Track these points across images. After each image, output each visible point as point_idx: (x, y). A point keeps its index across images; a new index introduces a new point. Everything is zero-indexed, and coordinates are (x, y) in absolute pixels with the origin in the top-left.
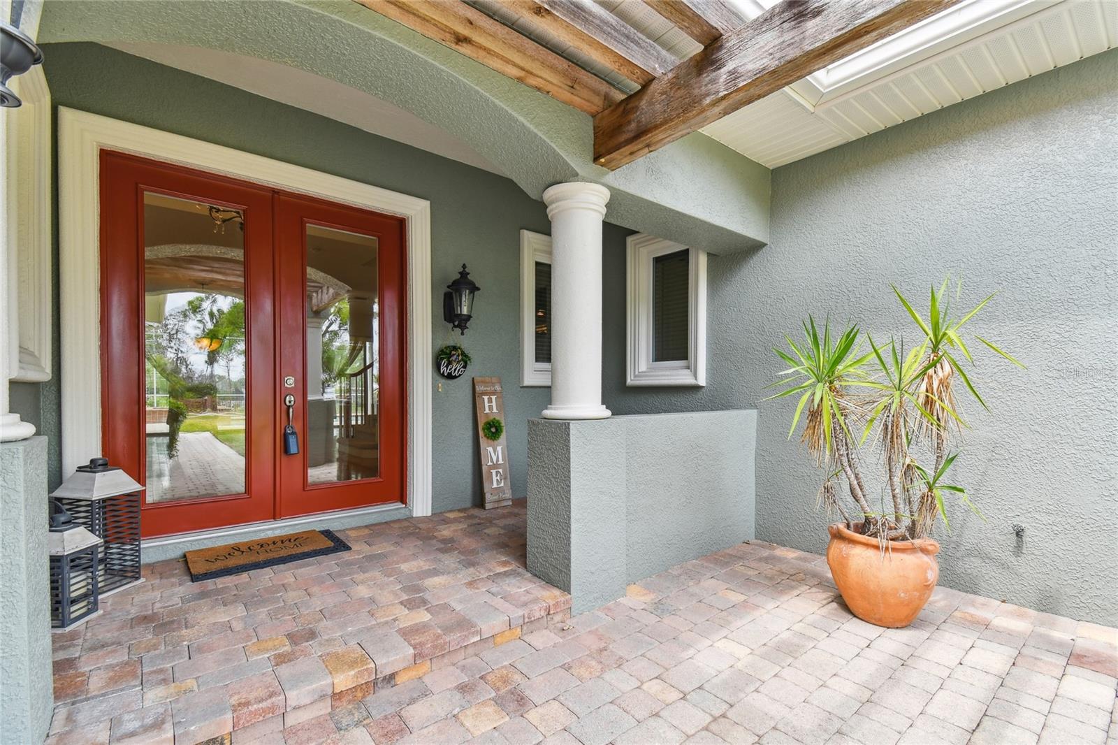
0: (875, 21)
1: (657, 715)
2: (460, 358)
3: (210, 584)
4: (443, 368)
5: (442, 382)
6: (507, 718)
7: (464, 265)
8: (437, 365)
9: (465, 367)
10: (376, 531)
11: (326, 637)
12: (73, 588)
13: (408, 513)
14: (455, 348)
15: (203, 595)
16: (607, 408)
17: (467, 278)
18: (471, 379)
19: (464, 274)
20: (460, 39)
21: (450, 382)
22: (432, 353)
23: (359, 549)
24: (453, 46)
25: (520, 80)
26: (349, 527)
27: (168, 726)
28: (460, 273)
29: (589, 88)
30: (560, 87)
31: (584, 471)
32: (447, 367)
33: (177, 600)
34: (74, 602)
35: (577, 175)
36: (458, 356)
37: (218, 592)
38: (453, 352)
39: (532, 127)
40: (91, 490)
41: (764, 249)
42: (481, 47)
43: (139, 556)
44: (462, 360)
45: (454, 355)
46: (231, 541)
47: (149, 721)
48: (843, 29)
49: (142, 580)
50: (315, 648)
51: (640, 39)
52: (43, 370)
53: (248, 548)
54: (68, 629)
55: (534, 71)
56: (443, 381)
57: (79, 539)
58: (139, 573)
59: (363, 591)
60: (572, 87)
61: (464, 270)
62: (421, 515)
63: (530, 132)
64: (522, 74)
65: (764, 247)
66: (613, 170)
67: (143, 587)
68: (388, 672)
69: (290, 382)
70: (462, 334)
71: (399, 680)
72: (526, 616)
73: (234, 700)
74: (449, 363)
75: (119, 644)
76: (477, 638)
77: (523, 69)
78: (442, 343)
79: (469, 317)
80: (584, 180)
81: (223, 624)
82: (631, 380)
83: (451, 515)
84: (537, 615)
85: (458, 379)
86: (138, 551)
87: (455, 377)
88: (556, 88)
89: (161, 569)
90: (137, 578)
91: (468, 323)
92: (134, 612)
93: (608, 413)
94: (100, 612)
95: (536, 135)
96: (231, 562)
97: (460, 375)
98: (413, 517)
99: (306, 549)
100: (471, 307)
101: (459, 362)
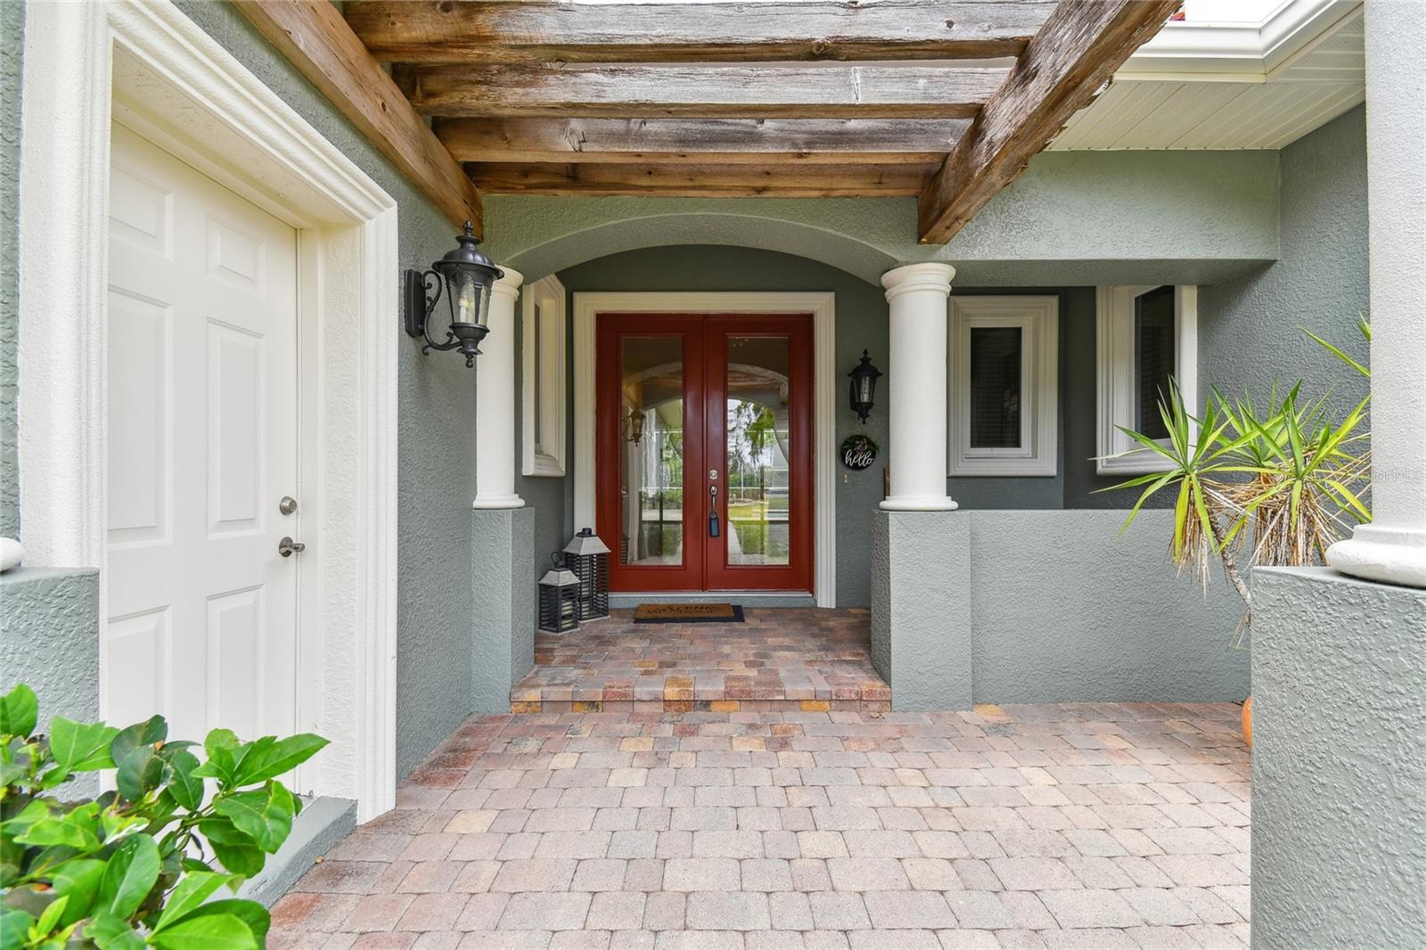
0: (1074, 73)
1: (885, 787)
2: (866, 447)
3: (642, 626)
4: (848, 459)
5: (847, 476)
6: (764, 750)
7: (866, 351)
8: (841, 455)
9: (873, 456)
10: (776, 613)
11: (680, 668)
12: (563, 609)
13: (813, 602)
14: (860, 438)
15: (634, 631)
16: (953, 500)
17: (868, 363)
18: (882, 470)
19: (865, 360)
20: (760, 190)
21: (857, 473)
22: (836, 446)
23: (751, 622)
24: (758, 196)
25: (826, 196)
26: (759, 606)
27: (572, 686)
28: (861, 360)
29: (900, 175)
30: (864, 189)
31: (908, 565)
32: (852, 457)
33: (619, 631)
34: (564, 618)
35: (897, 262)
36: (864, 445)
37: (643, 631)
38: (858, 442)
39: (839, 234)
40: (580, 549)
41: (1272, 268)
42: (777, 189)
43: (607, 603)
44: (869, 449)
45: (858, 445)
46: (670, 602)
47: (566, 682)
48: (1048, 89)
49: (609, 616)
50: (669, 673)
51: (923, 125)
52: (560, 469)
53: (679, 608)
54: (559, 634)
55: (834, 187)
56: (850, 472)
57: (566, 578)
58: (607, 611)
59: (726, 649)
60: (880, 183)
61: (866, 357)
62: (824, 606)
63: (841, 238)
64: (824, 192)
65: (1272, 265)
66: (946, 243)
67: (608, 620)
68: (703, 697)
69: (714, 474)
70: (864, 423)
71: (713, 706)
72: (834, 693)
73: (607, 684)
74: (854, 454)
75: (577, 646)
76: (782, 698)
77: (821, 189)
78: (846, 434)
79: (870, 405)
80: (907, 263)
81: (631, 648)
82: (1103, 467)
83: (852, 611)
84: (847, 696)
85: (867, 469)
86: (607, 599)
87: (862, 468)
88: (862, 191)
89: (620, 613)
90: (606, 615)
91: (870, 410)
92: (595, 632)
93: (955, 505)
94: (579, 629)
95: (846, 239)
96: (663, 615)
97: (867, 466)
98: (817, 607)
99: (712, 615)
100: (871, 394)
101: (866, 451)
